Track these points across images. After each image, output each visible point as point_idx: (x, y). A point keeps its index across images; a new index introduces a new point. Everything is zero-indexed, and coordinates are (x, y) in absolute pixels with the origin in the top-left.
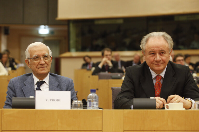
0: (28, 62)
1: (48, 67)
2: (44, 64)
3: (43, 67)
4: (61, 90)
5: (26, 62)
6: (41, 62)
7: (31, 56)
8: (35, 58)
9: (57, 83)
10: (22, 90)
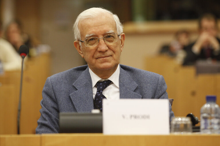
0: (80, 46)
1: (114, 56)
2: (107, 51)
3: (105, 56)
4: (142, 98)
5: (76, 46)
6: (100, 46)
7: (82, 35)
8: (89, 40)
9: (135, 83)
10: (70, 97)
